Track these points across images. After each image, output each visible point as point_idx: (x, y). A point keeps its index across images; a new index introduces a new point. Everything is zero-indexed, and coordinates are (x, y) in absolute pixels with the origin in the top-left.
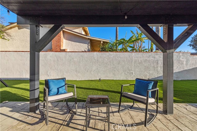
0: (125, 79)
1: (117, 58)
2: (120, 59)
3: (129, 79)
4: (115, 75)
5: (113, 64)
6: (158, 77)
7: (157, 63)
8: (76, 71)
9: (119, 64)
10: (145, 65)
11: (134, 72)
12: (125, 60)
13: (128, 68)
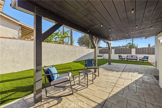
0: (61, 63)
1: (56, 48)
2: (58, 49)
3: (63, 63)
4: (55, 61)
5: (54, 53)
6: (76, 60)
7: (76, 52)
8: (13, 61)
9: (57, 52)
10: (71, 53)
11: (66, 58)
12: (61, 50)
13: (63, 55)
